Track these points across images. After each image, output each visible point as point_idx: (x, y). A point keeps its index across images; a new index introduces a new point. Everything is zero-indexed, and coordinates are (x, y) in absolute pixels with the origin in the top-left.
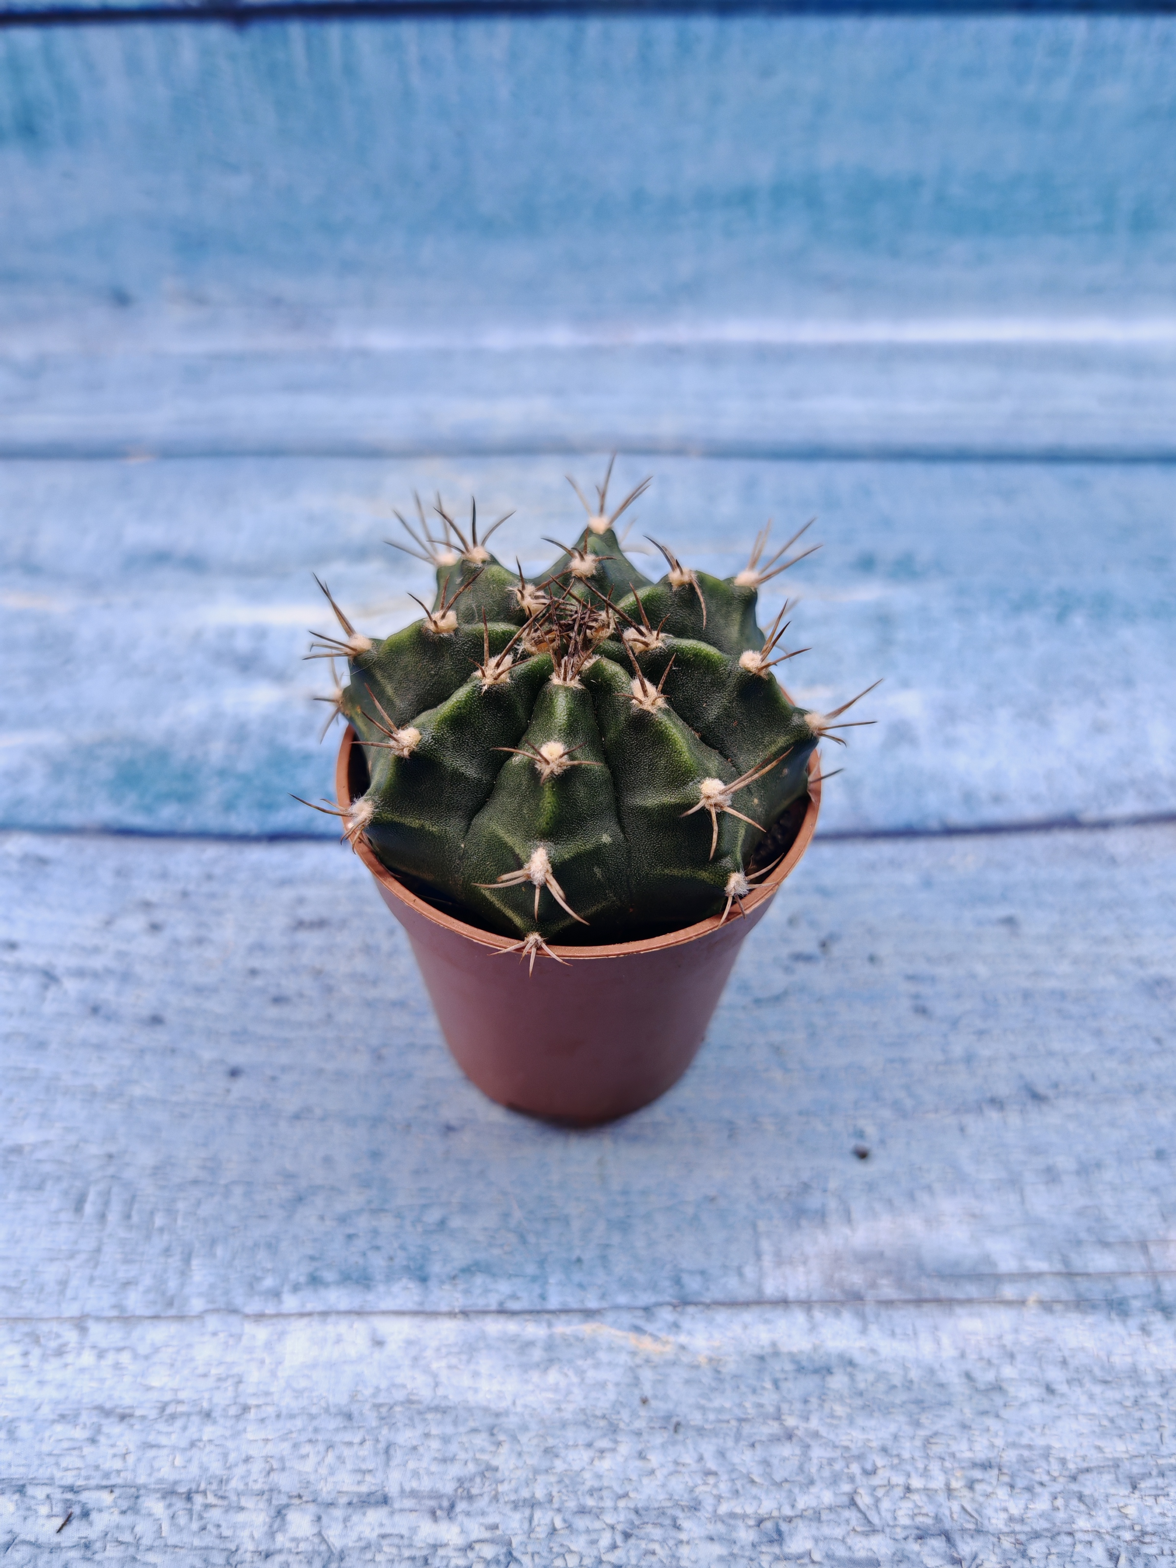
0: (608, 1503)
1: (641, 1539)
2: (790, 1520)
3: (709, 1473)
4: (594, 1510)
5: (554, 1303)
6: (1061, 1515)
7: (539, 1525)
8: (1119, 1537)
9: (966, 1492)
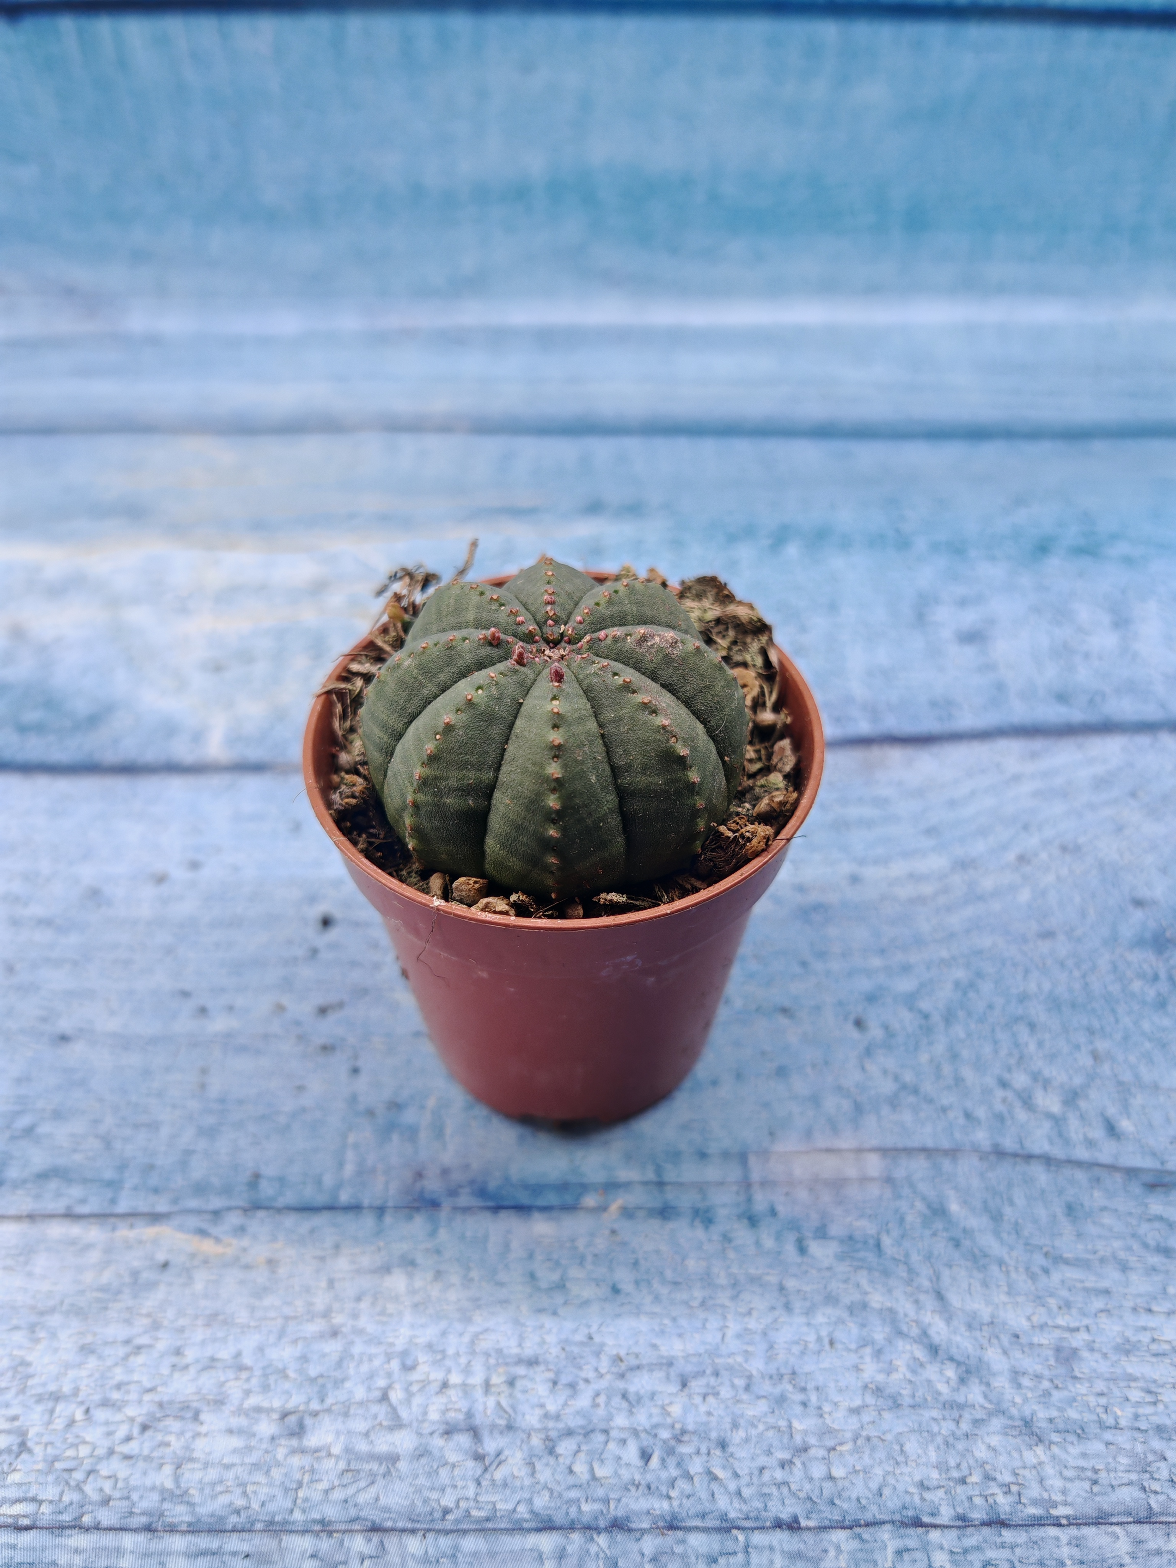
0: (133, 1396)
1: (160, 1431)
2: (315, 1414)
3: (241, 1368)
4: (119, 1403)
5: (122, 1207)
6: (601, 1412)
7: (59, 1417)
8: (656, 1435)
9: (504, 1388)
